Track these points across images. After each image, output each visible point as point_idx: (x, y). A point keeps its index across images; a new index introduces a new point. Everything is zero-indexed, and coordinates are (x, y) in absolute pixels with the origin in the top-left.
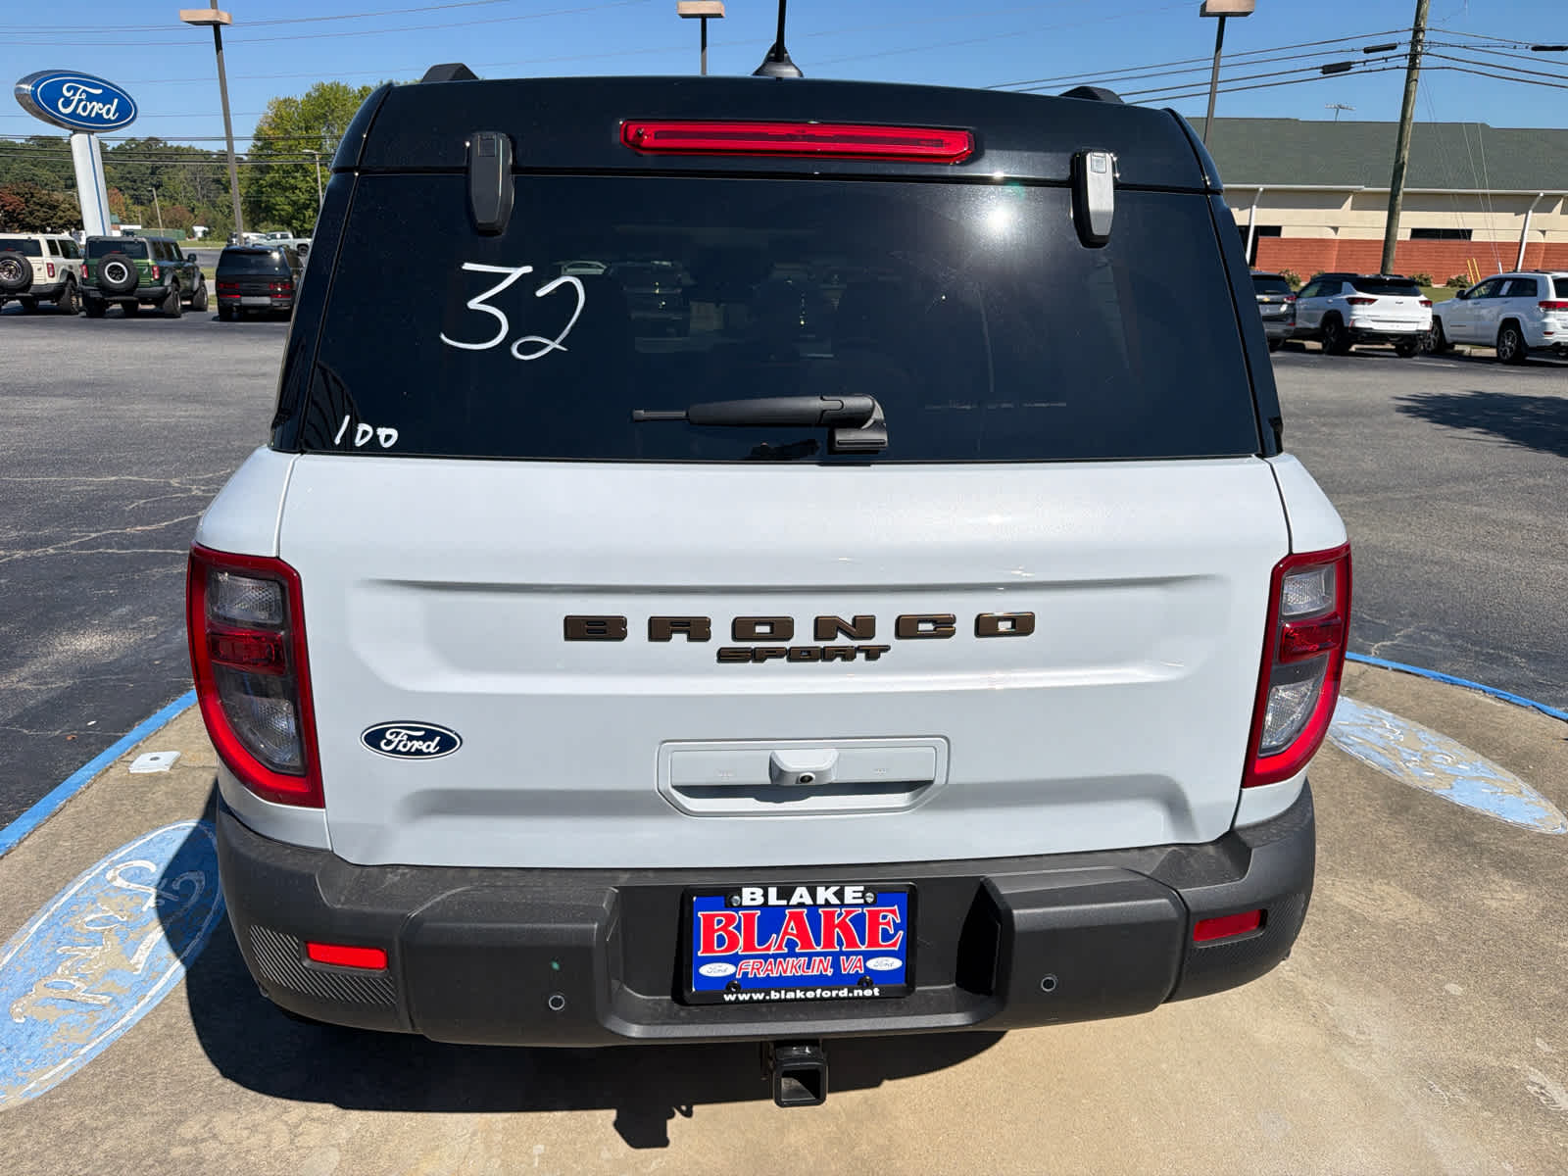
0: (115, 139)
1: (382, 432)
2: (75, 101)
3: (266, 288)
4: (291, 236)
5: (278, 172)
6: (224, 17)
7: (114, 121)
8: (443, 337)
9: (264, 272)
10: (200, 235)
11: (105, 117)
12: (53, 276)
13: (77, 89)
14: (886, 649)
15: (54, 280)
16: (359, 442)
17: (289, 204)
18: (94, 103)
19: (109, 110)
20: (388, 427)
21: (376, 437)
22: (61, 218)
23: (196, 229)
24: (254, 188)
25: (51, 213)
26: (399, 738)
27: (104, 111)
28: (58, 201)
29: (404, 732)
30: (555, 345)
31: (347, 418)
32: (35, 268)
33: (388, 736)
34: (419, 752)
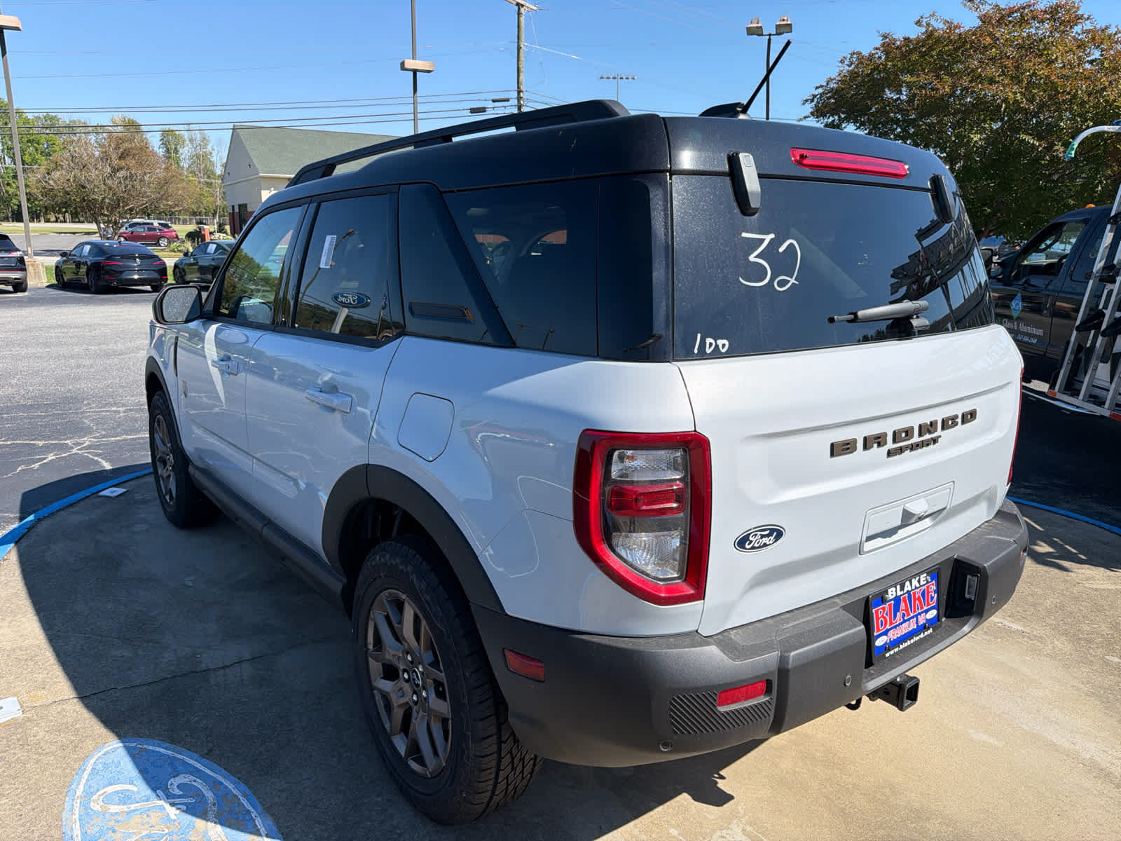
1: (720, 342)
8: (741, 279)
14: (940, 436)
16: (709, 351)
20: (722, 339)
21: (717, 346)
26: (756, 538)
29: (759, 533)
30: (792, 281)
31: (699, 335)
33: (751, 538)
34: (765, 545)
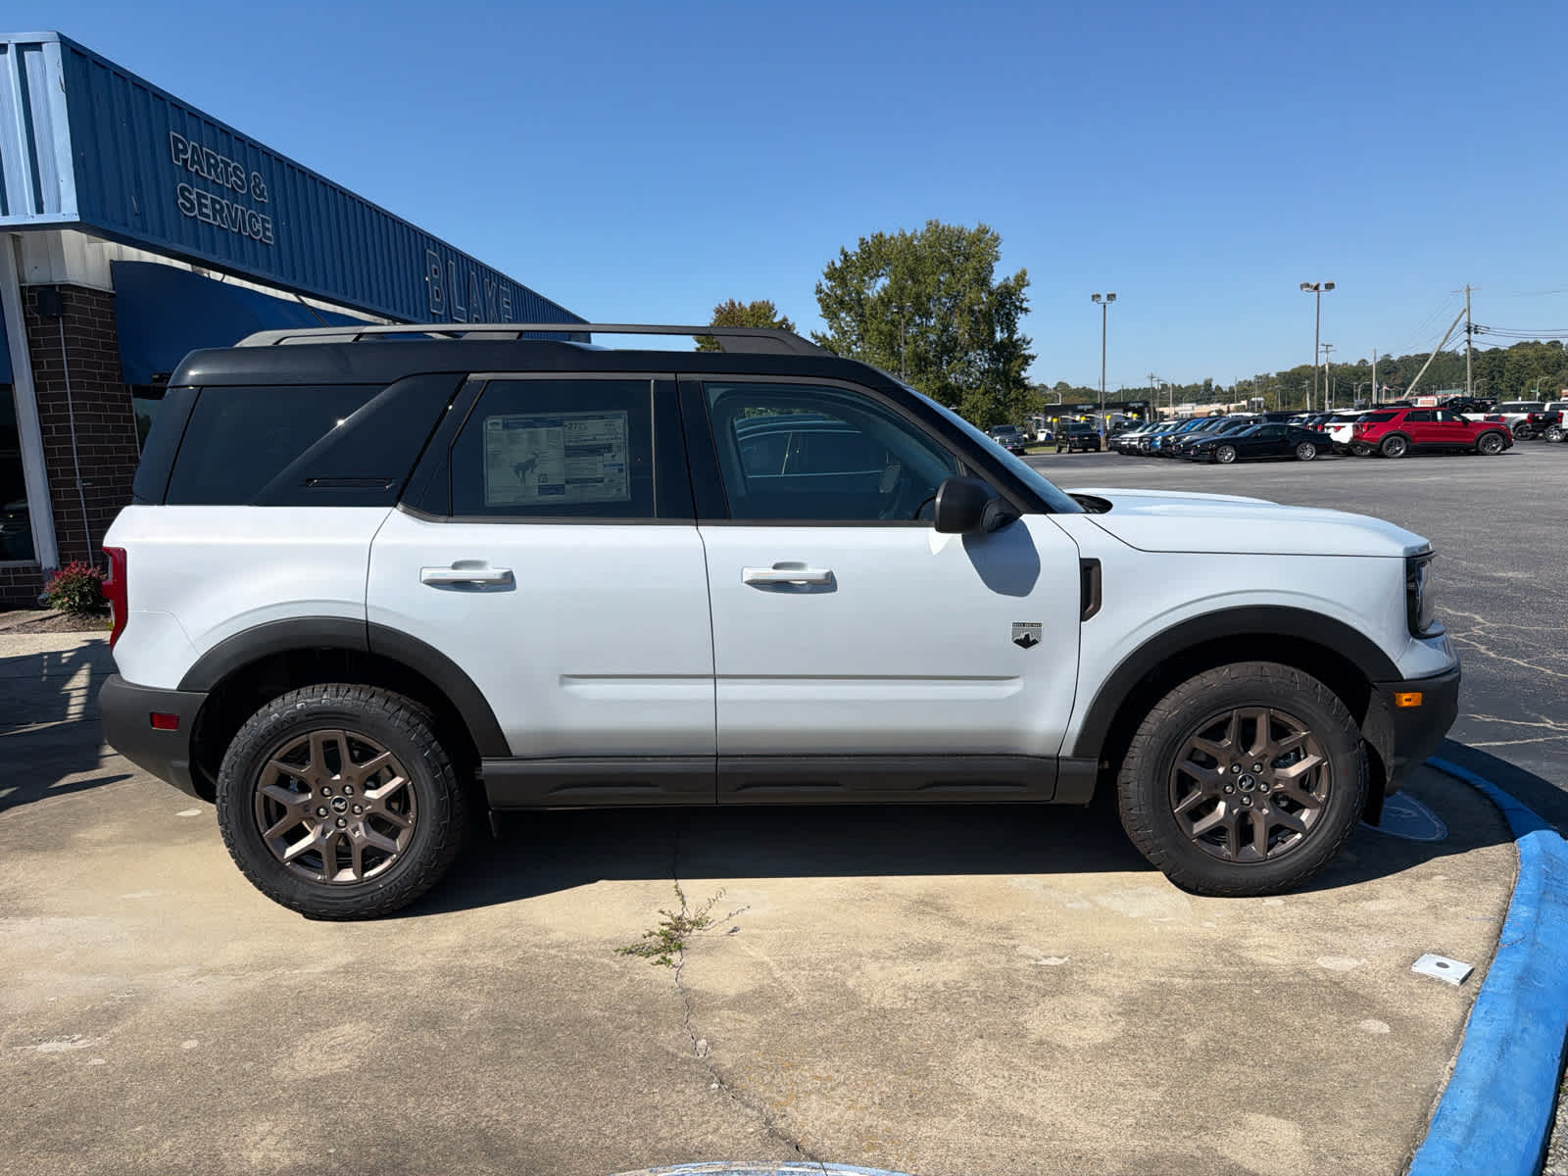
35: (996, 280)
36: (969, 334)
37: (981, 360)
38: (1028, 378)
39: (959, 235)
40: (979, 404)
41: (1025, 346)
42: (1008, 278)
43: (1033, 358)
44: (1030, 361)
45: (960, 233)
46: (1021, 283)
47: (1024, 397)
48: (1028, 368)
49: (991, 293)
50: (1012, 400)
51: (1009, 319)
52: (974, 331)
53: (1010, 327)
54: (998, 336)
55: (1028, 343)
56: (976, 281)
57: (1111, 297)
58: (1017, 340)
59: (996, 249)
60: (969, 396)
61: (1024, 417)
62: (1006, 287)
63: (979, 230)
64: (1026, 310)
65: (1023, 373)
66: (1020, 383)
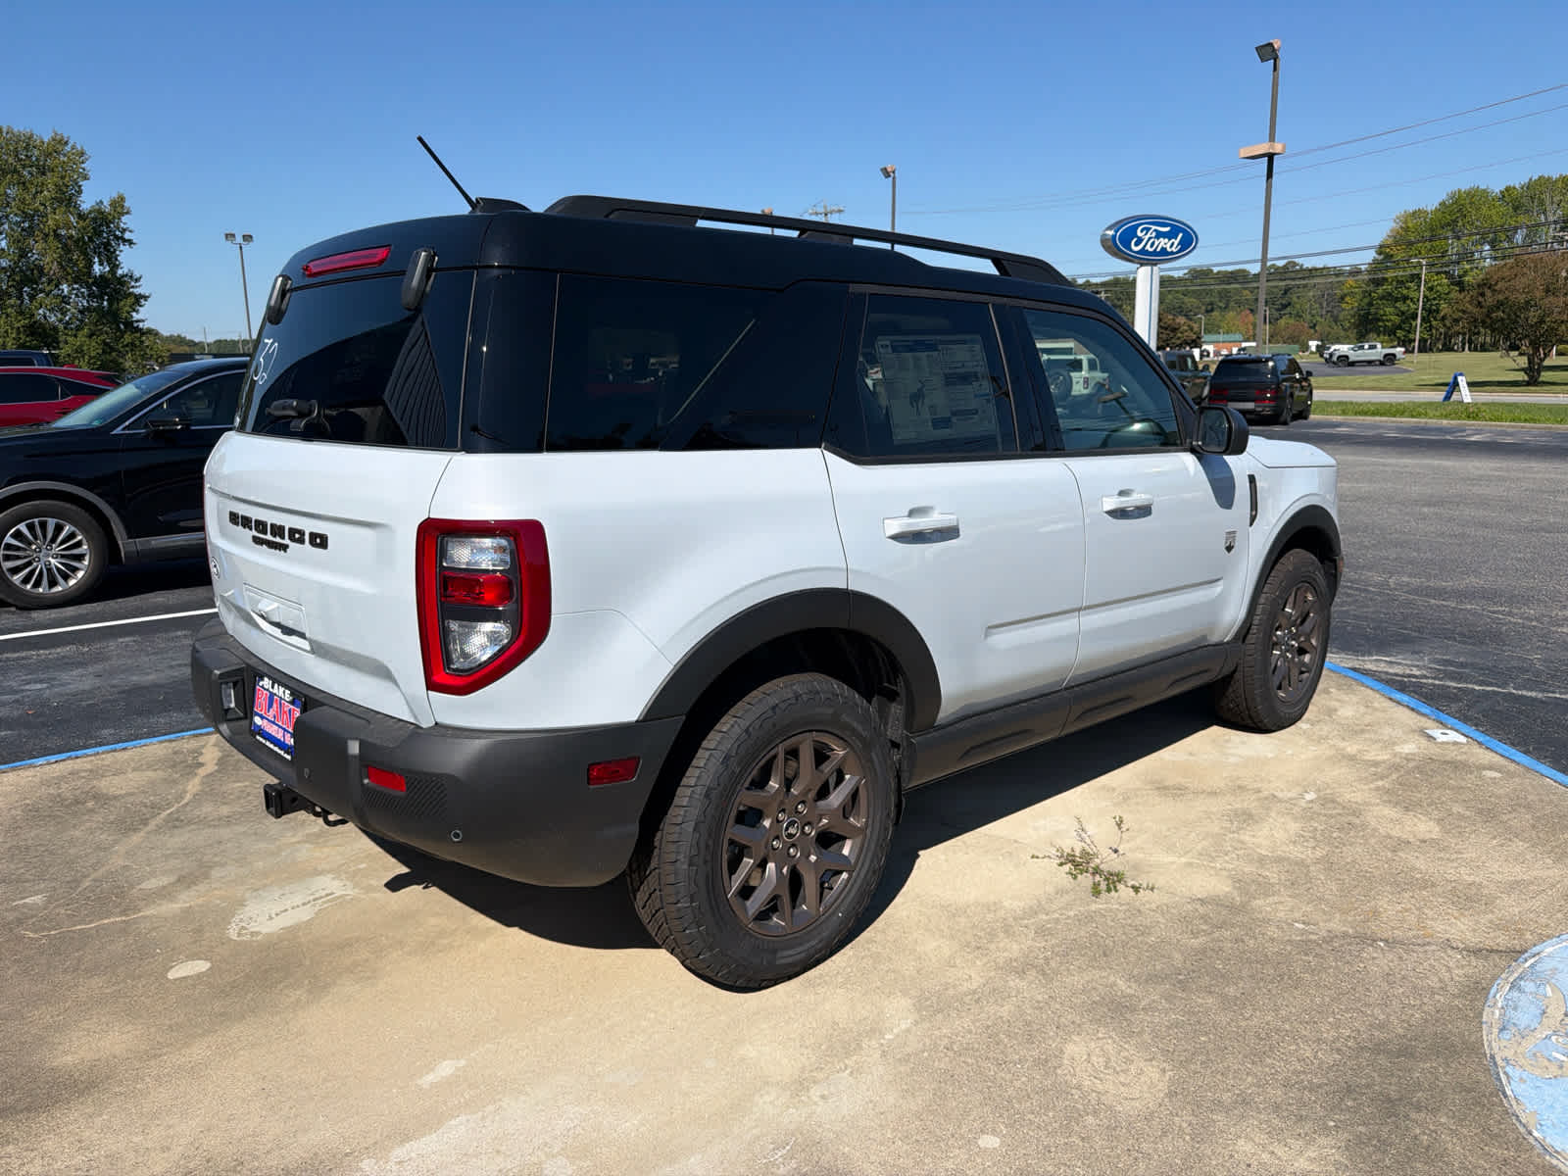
0: (1178, 268)
2: (1148, 239)
3: (1253, 393)
4: (1379, 346)
5: (1391, 284)
6: (1278, 147)
7: (1177, 253)
9: (1253, 379)
10: (1314, 349)
11: (1169, 250)
12: (1087, 388)
13: (1149, 229)
15: (1086, 392)
17: (1398, 315)
18: (1162, 239)
19: (1171, 245)
22: (1179, 338)
23: (1311, 343)
24: (1366, 300)
25: (1172, 335)
27: (1168, 245)
28: (1179, 324)
32: (1074, 380)
35: (87, 202)
36: (59, 263)
37: (77, 295)
38: (143, 321)
39: (28, 142)
40: (85, 348)
41: (133, 284)
42: (101, 202)
43: (146, 298)
44: (143, 302)
45: (29, 139)
46: (119, 209)
47: (142, 342)
48: (141, 309)
49: (81, 217)
50: (127, 345)
51: (108, 251)
52: (64, 262)
53: (112, 260)
54: (97, 269)
55: (137, 280)
56: (60, 201)
57: (248, 238)
58: (123, 276)
59: (83, 166)
60: (69, 339)
61: (144, 366)
62: (100, 212)
63: (54, 140)
64: (130, 242)
65: (134, 314)
66: (130, 326)
